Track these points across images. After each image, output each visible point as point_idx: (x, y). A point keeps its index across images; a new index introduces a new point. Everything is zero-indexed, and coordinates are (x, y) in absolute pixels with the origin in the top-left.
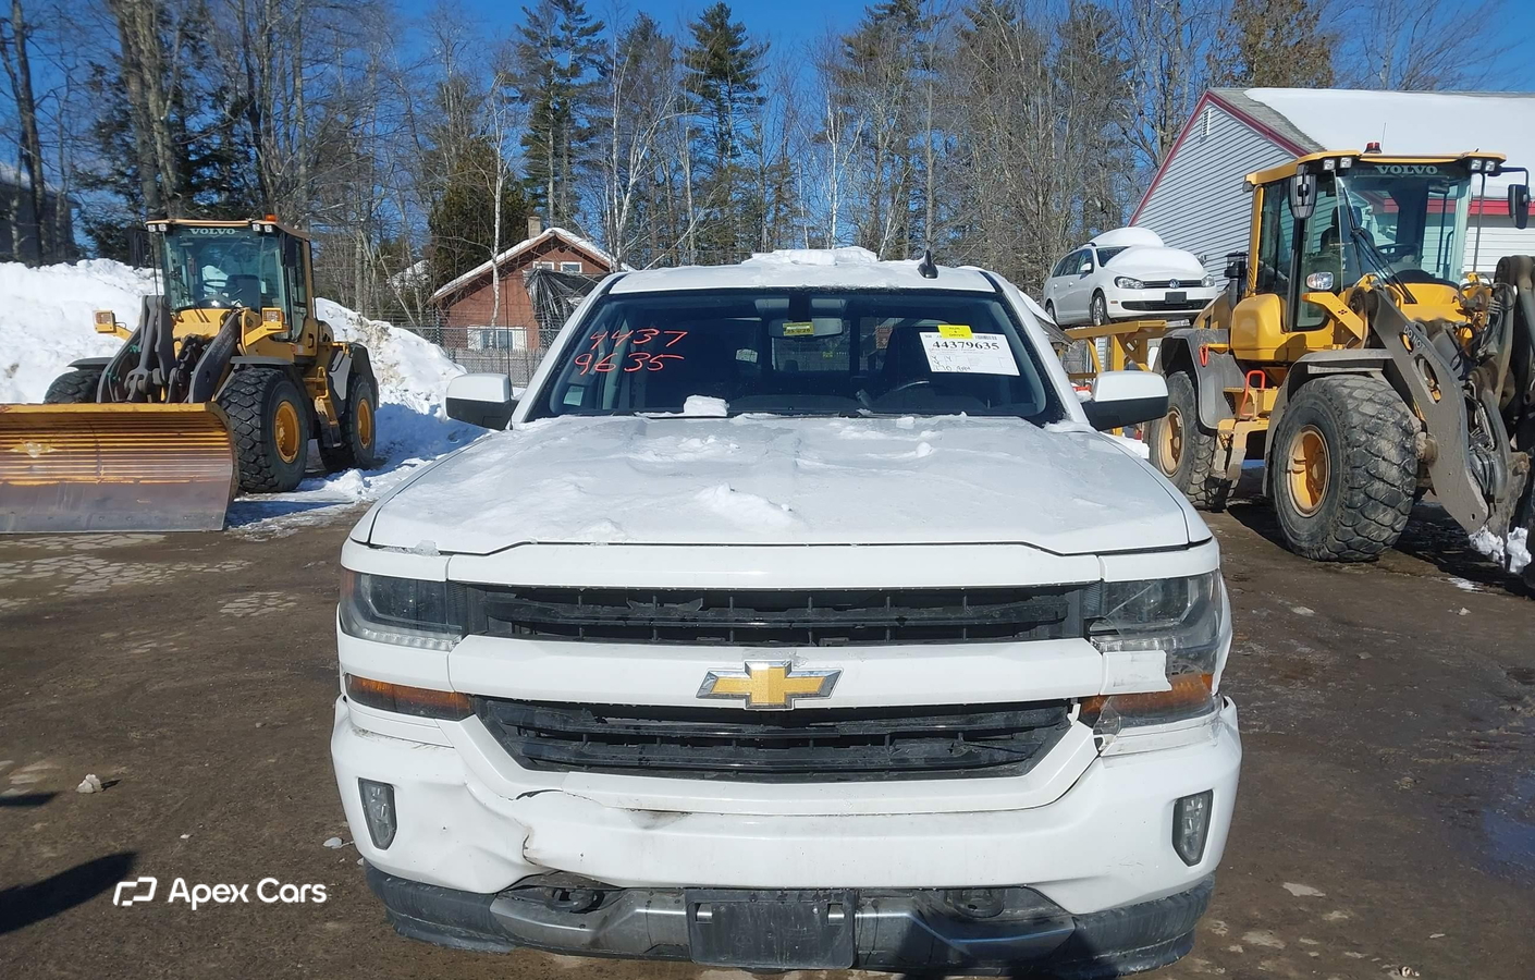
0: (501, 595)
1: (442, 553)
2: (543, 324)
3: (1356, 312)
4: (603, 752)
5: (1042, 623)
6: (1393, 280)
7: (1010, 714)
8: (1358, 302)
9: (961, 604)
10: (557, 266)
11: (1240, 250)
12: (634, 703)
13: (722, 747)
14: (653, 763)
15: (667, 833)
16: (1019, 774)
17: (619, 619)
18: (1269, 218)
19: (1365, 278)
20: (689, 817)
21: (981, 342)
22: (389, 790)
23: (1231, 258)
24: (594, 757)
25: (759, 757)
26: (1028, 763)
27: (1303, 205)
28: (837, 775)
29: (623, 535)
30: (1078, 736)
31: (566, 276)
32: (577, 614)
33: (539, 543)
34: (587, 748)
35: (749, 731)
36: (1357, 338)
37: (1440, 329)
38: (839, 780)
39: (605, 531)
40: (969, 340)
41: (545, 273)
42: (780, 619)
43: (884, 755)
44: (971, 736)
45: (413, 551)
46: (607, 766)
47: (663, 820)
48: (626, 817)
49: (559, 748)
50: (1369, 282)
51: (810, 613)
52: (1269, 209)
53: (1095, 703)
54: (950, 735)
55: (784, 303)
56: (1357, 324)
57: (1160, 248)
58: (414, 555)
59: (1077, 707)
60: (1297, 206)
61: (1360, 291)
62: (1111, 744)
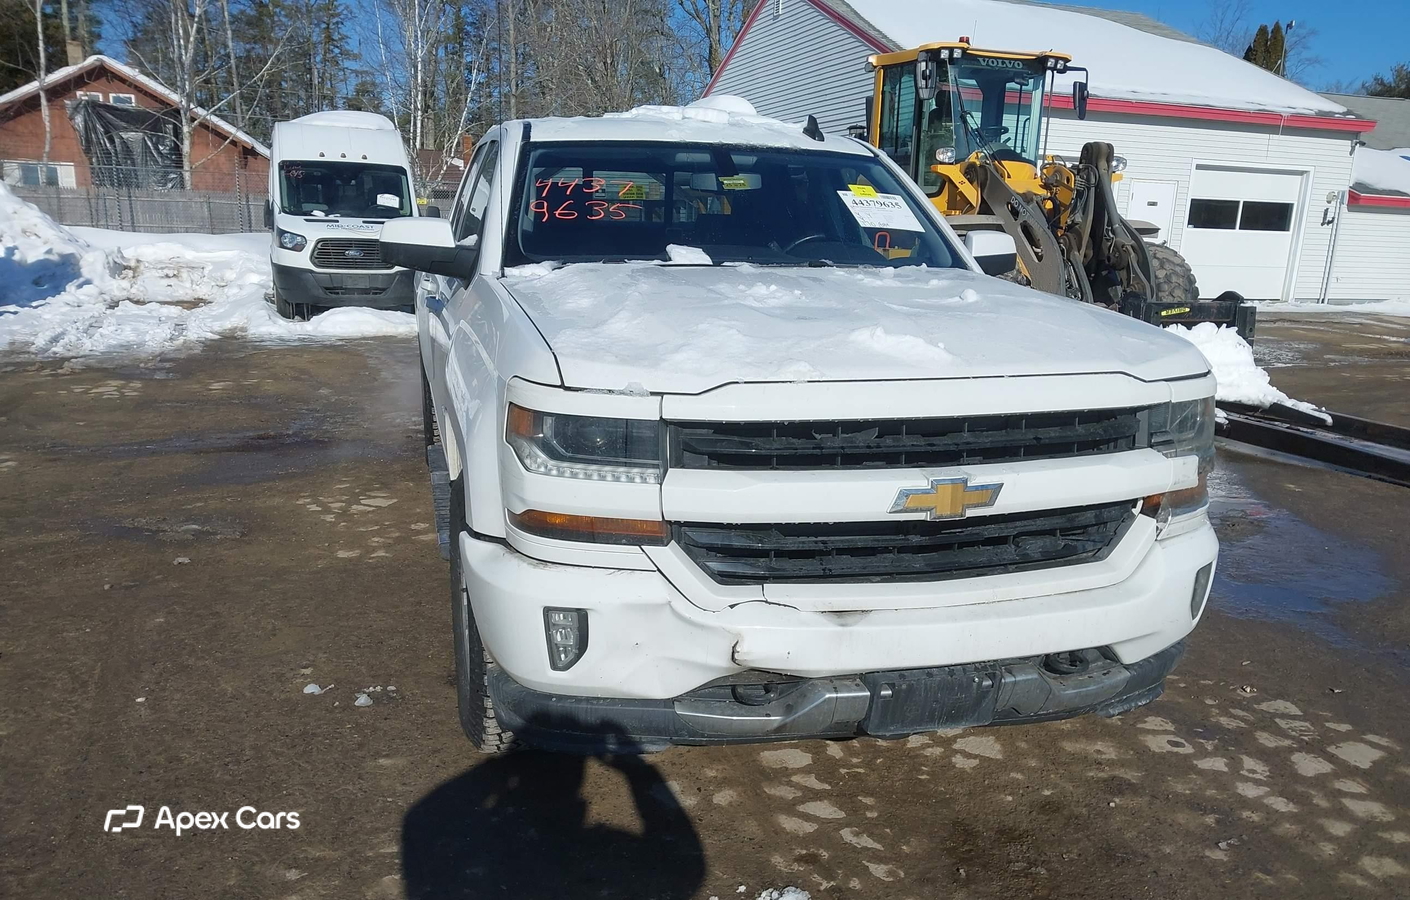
0: (699, 431)
1: (652, 394)
2: (94, 160)
3: (971, 183)
4: (789, 565)
5: (1121, 438)
6: (994, 157)
7: (1098, 512)
8: (970, 172)
9: (1073, 424)
10: (106, 97)
11: (859, 124)
12: (831, 520)
13: (885, 555)
14: (834, 572)
15: (860, 629)
16: (1101, 559)
17: (814, 448)
18: (888, 96)
19: (974, 155)
20: (871, 614)
21: (887, 201)
22: (582, 616)
23: (852, 131)
24: (784, 570)
25: (918, 561)
26: (1105, 550)
27: (926, 87)
28: (976, 571)
29: (818, 373)
30: (1143, 526)
31: (116, 109)
32: (776, 446)
33: (745, 383)
34: (775, 563)
35: (915, 539)
36: (971, 205)
37: (1032, 200)
38: (978, 575)
39: (803, 370)
40: (878, 200)
41: (93, 105)
42: (943, 443)
43: (1009, 552)
44: (1065, 532)
45: (622, 393)
46: (795, 577)
47: (849, 619)
48: (821, 618)
49: (751, 565)
50: (977, 158)
51: (966, 436)
52: (887, 88)
53: (1155, 500)
54: (1051, 532)
55: (705, 157)
56: (972, 193)
57: (753, 116)
58: (622, 396)
59: (1140, 504)
60: (921, 88)
61: (972, 166)
62: (1164, 530)
